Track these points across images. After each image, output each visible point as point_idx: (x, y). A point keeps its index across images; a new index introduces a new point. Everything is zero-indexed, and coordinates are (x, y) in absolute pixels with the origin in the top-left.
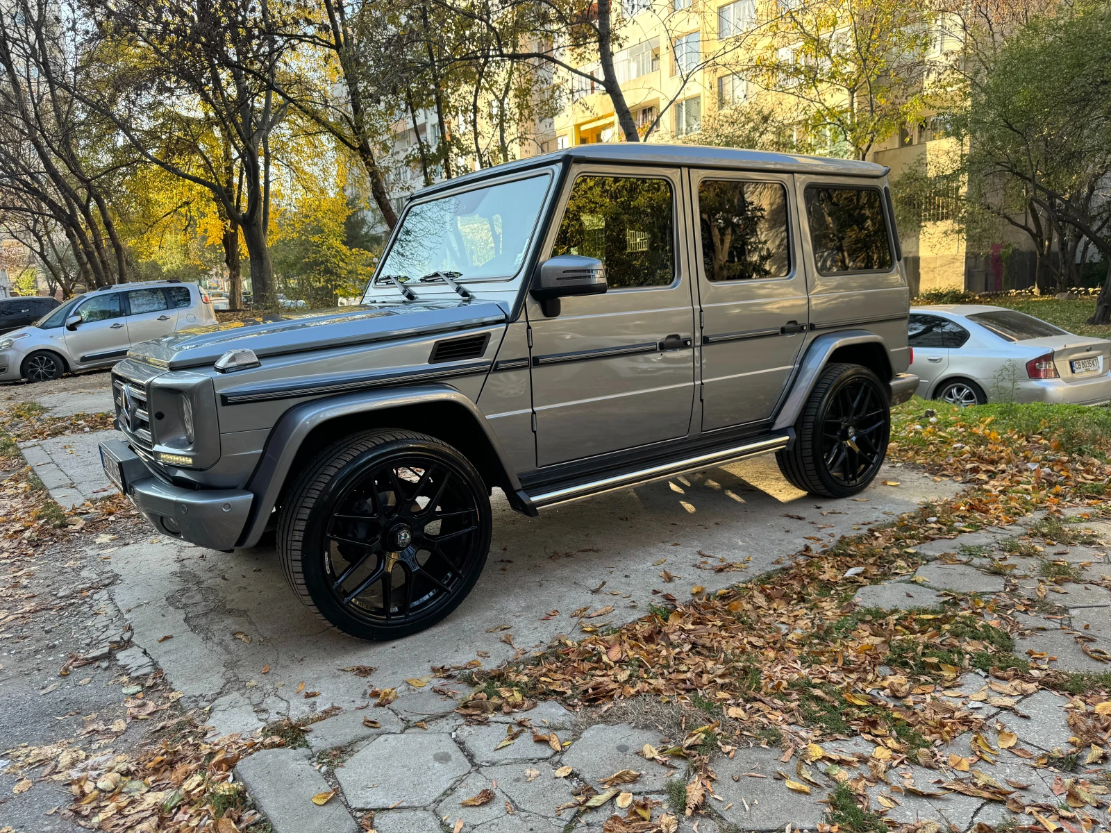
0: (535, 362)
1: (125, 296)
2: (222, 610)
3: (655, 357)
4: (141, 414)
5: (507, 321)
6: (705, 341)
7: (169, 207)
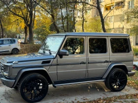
0: (58, 65)
1: (3, 41)
2: (10, 97)
3: (79, 65)
4: (3, 68)
5: (54, 58)
6: (88, 63)
7: (13, 21)
